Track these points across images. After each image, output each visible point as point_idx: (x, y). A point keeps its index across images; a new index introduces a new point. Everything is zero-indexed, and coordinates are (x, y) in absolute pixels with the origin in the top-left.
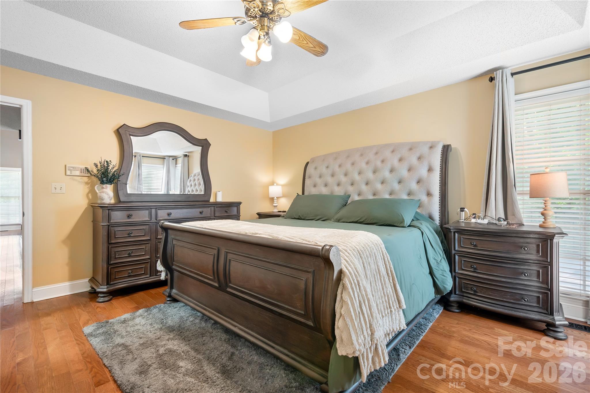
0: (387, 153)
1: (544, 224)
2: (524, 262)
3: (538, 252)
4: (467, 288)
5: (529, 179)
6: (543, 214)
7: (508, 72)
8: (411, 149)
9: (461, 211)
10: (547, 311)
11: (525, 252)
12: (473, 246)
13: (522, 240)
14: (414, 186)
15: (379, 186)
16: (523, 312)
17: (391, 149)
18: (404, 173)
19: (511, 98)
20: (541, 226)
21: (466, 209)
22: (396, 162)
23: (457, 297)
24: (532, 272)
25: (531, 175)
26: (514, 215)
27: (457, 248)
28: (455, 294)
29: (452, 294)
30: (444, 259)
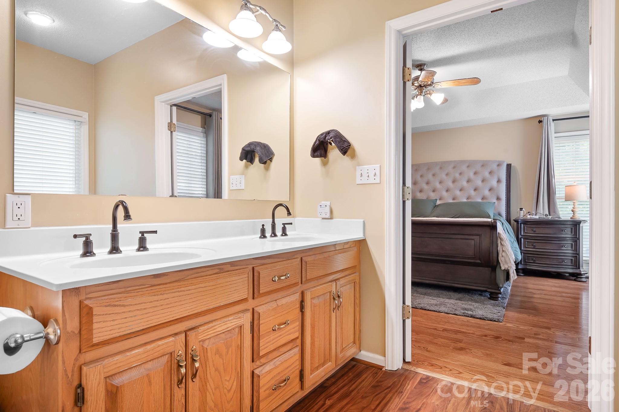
0: (464, 168)
1: (573, 217)
2: (564, 239)
3: (572, 232)
4: (528, 259)
5: (564, 189)
6: (572, 211)
7: (551, 119)
8: (483, 166)
9: (520, 210)
10: (577, 267)
11: (564, 233)
12: (534, 232)
13: (563, 226)
14: (487, 193)
15: (458, 193)
16: (563, 269)
17: (467, 165)
18: (479, 183)
19: (553, 135)
20: (571, 218)
21: (523, 209)
22: (471, 175)
23: (523, 266)
24: (568, 245)
25: (566, 186)
26: (555, 212)
27: (522, 234)
28: (521, 264)
29: (519, 264)
30: (515, 240)
